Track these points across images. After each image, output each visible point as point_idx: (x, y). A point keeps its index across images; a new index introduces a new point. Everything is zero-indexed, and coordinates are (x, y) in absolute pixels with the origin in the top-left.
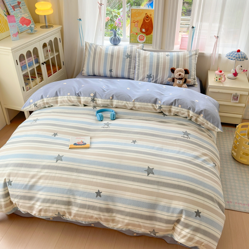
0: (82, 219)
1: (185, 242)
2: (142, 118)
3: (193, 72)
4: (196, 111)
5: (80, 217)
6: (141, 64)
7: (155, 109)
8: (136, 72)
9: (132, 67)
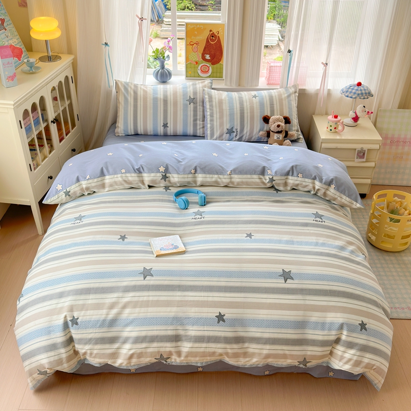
0: (197, 359)
1: (350, 368)
2: (246, 198)
3: (295, 121)
4: (324, 180)
5: (196, 356)
6: (215, 112)
7: (264, 183)
8: (209, 125)
9: (198, 117)
